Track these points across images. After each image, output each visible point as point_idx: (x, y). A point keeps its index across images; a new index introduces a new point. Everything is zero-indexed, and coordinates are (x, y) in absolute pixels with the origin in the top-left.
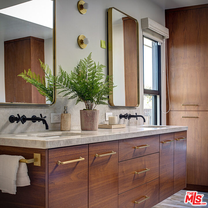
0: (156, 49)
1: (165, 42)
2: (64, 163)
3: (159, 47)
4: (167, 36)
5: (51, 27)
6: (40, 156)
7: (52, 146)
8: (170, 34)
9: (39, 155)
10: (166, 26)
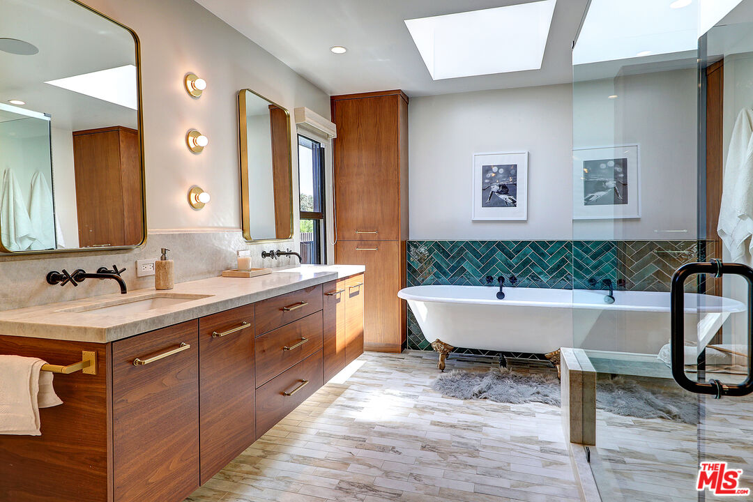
0: (318, 153)
1: (331, 143)
2: (147, 361)
3: (322, 151)
4: (334, 135)
5: (135, 107)
6: (94, 357)
7: (121, 334)
8: (338, 132)
9: (93, 353)
10: (333, 121)
